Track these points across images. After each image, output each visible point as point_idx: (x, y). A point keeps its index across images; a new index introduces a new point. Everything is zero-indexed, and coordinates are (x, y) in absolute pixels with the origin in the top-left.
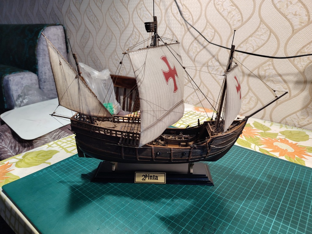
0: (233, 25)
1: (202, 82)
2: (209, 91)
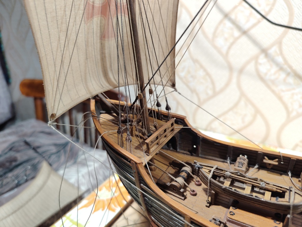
1: (243, 94)
2: (257, 111)
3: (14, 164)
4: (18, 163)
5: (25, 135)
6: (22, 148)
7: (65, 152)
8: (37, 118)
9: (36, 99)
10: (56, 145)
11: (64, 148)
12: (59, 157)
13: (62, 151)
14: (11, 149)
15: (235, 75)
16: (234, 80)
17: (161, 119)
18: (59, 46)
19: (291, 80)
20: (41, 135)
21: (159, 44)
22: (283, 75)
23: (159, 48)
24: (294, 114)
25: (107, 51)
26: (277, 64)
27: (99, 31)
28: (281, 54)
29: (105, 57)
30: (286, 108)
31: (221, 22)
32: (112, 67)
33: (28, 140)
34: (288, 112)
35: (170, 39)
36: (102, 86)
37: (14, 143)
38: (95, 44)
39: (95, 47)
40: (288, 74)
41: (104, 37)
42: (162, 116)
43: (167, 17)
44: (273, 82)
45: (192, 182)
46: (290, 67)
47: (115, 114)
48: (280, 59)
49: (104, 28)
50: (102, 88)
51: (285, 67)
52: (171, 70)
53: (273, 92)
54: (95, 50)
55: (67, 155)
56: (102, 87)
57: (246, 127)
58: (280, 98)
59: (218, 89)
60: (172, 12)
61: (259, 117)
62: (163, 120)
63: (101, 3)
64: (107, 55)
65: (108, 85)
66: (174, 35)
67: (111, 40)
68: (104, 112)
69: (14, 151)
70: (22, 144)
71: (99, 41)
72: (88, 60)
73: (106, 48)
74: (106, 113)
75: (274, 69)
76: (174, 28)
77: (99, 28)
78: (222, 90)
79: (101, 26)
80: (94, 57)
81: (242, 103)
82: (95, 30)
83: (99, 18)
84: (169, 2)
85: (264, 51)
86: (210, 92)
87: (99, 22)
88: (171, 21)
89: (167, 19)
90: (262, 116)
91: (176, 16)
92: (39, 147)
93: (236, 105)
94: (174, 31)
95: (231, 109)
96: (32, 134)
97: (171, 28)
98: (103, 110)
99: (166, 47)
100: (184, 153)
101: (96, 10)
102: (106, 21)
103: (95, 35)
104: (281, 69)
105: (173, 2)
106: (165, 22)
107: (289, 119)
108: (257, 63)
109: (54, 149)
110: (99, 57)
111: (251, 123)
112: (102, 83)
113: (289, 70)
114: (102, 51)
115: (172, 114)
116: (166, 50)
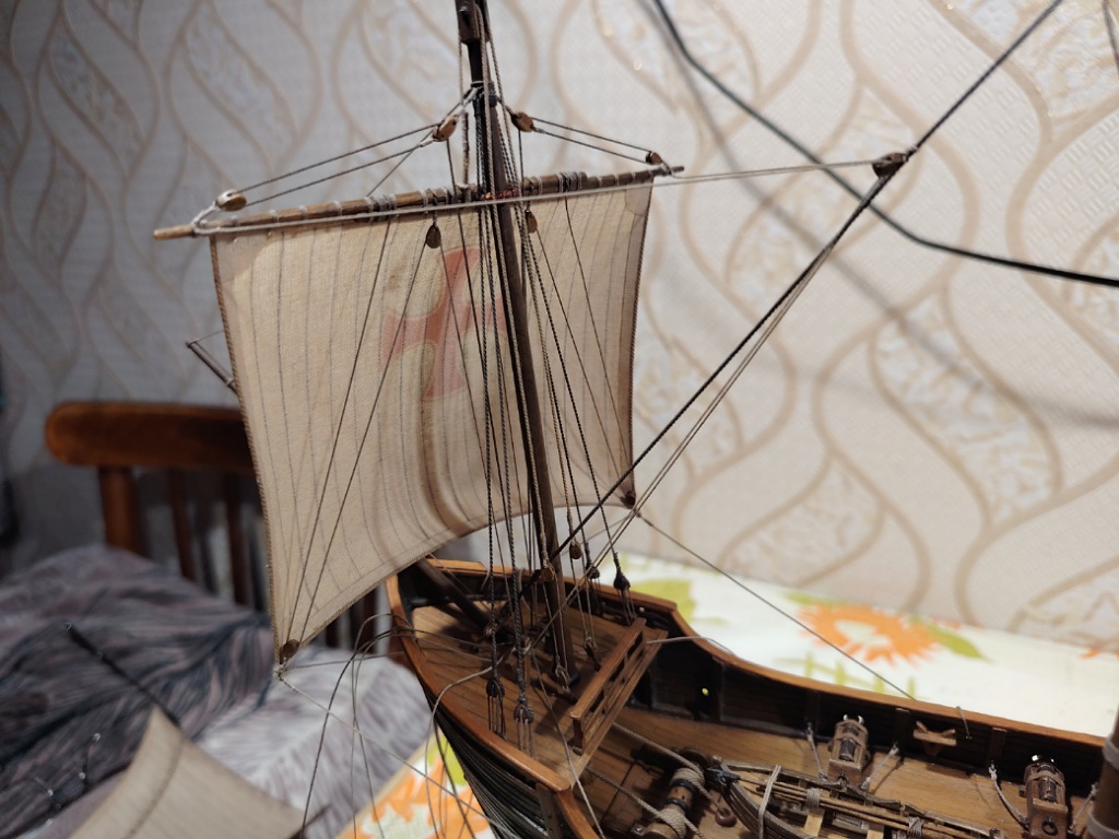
0: (1063, 95)
1: (833, 452)
2: (885, 507)
3: (34, 722)
4: (49, 717)
5: (69, 607)
6: (60, 658)
7: (223, 668)
8: (111, 540)
9: (104, 473)
10: (184, 640)
11: (216, 649)
12: (201, 687)
13: (210, 662)
14: (17, 667)
15: (805, 389)
16: (803, 407)
17: (598, 612)
18: (309, 444)
19: (986, 405)
20: (128, 603)
21: (584, 388)
22: (959, 392)
23: (584, 399)
24: (1004, 513)
25: (436, 430)
26: (940, 356)
27: (416, 381)
28: (951, 323)
29: (431, 445)
30: (979, 494)
31: (750, 221)
32: (451, 470)
33: (85, 625)
34: (986, 508)
35: (616, 373)
36: (423, 532)
37: (27, 640)
38: (404, 417)
39: (404, 425)
40: (977, 387)
41: (431, 393)
42: (604, 604)
43: (607, 314)
44: (930, 412)
45: (707, 813)
46: (982, 365)
47: (454, 605)
48: (946, 341)
49: (432, 370)
50: (424, 541)
51: (966, 363)
52: (621, 458)
53: (933, 442)
54: (405, 433)
55: (229, 680)
56: (424, 537)
57: (850, 559)
58: (957, 464)
59: (750, 435)
60: (621, 301)
61: (891, 523)
62: (605, 615)
63: (425, 311)
64: (437, 440)
65: (440, 527)
66: (628, 362)
67: (450, 397)
68: (422, 601)
69: (29, 672)
70: (61, 642)
71: (415, 406)
72: (384, 462)
73: (435, 420)
74: (427, 605)
75: (932, 371)
76: (628, 345)
77: (417, 374)
78: (765, 438)
79: (421, 369)
80: (400, 450)
81: (835, 478)
82: (405, 381)
83: (420, 348)
84: (611, 275)
85: (896, 315)
86: (727, 446)
87: (418, 358)
88: (619, 326)
89: (607, 321)
90: (902, 520)
91: (631, 310)
92: (124, 653)
93: (814, 486)
94: (628, 353)
95: (798, 500)
96: (94, 606)
97: (618, 343)
98: (421, 596)
99: (605, 394)
100: (672, 714)
101: (411, 332)
102: (437, 352)
103: (404, 394)
104: (954, 370)
105: (623, 275)
106: (600, 328)
107: (991, 532)
108: (872, 350)
109: (180, 659)
110: (413, 450)
111: (865, 547)
112: (422, 524)
113: (978, 375)
114: (423, 430)
115: (632, 597)
116: (605, 402)
